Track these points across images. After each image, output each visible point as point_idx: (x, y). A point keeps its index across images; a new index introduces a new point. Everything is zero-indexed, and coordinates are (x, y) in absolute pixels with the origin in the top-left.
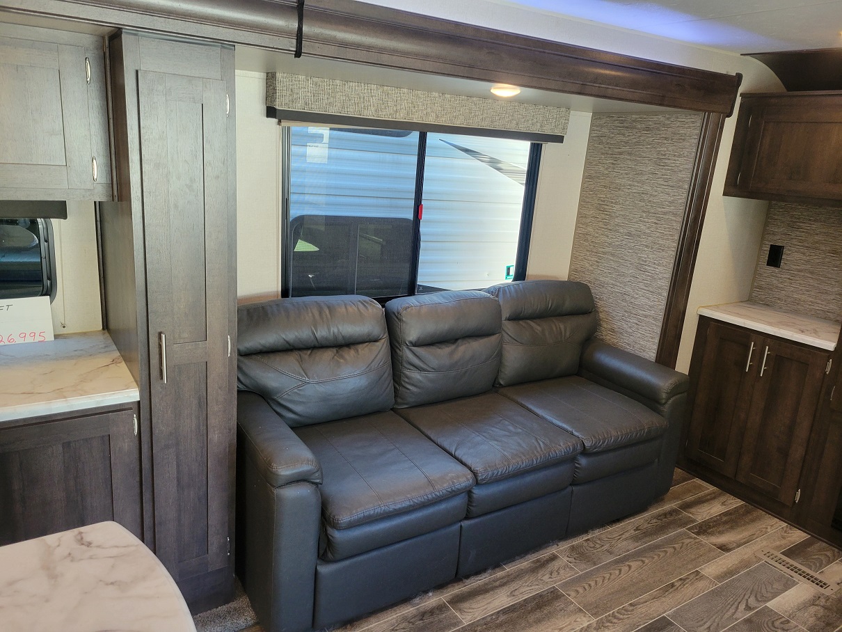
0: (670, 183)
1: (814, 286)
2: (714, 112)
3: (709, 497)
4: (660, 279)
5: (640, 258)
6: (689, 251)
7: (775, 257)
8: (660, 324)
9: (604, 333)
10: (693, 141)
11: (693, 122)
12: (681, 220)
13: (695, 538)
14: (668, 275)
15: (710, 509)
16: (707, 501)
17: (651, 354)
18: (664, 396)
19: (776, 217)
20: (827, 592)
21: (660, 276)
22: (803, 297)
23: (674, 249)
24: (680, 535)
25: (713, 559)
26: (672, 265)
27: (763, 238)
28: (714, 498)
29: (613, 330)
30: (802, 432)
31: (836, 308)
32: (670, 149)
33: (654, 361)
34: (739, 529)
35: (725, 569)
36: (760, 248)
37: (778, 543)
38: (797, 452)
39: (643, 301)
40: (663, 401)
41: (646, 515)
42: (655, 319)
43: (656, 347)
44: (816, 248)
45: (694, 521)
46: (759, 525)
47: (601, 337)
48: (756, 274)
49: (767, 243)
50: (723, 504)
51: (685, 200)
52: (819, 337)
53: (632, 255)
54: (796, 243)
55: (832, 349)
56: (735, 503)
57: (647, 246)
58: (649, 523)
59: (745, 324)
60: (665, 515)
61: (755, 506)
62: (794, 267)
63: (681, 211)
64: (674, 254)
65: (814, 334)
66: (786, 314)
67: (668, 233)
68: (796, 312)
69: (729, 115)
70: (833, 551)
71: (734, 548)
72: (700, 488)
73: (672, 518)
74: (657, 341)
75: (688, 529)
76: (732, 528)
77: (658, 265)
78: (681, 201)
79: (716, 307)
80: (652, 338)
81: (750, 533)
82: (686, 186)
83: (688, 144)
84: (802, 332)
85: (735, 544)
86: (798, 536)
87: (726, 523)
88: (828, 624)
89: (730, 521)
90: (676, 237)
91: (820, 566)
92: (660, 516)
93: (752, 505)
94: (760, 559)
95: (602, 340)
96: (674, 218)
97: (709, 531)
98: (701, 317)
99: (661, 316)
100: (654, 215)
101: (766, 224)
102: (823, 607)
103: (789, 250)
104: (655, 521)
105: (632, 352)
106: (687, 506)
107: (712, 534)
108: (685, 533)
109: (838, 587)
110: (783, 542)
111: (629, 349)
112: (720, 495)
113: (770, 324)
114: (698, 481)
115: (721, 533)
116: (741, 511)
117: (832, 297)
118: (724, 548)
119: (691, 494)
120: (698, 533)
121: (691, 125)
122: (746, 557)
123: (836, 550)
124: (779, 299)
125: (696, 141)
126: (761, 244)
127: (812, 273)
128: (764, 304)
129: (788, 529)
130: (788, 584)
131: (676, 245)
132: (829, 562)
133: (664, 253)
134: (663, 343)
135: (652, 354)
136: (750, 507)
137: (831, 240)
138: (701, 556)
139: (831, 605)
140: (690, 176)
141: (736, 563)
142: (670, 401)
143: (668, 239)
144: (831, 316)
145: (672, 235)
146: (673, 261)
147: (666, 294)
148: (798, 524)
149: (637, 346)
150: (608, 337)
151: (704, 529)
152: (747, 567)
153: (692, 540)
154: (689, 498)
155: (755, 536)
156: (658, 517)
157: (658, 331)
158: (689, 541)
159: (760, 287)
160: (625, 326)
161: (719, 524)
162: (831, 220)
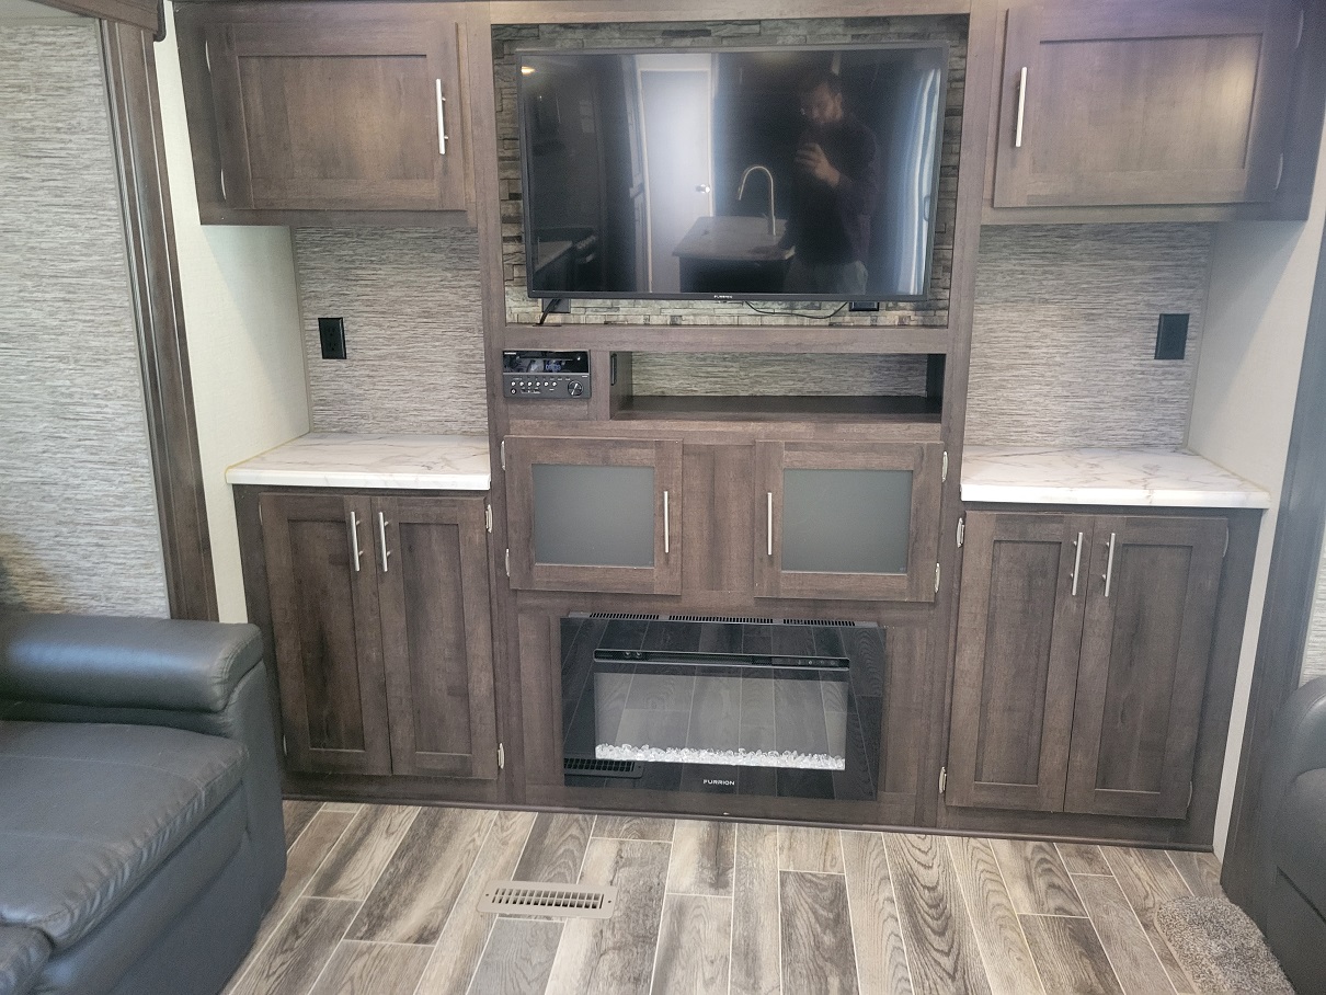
0: (70, 199)
1: (413, 381)
2: (124, 21)
3: (359, 834)
4: (121, 430)
5: (53, 390)
6: (168, 350)
7: (332, 340)
8: (156, 531)
9: (22, 588)
10: (93, 91)
11: (78, 45)
12: (125, 283)
13: (370, 949)
14: (138, 416)
15: (371, 860)
16: (360, 842)
17: (153, 599)
18: (218, 691)
19: (312, 264)
20: (606, 912)
21: (120, 422)
22: (401, 405)
23: (132, 355)
24: (340, 964)
25: (418, 978)
26: (139, 393)
27: (301, 309)
28: (369, 831)
29: (42, 576)
30: (479, 647)
31: (457, 412)
32: (40, 113)
33: (166, 615)
34: (435, 871)
35: (448, 984)
36: (302, 330)
37: (501, 861)
38: (481, 683)
39: (96, 488)
40: (220, 704)
41: (257, 958)
42: (140, 523)
43: (161, 584)
44: (395, 313)
45: (354, 906)
46: (461, 841)
47: (17, 600)
48: (309, 380)
49: (310, 315)
50: (389, 833)
51: (120, 237)
52: (457, 471)
53: (31, 388)
54: (362, 308)
55: (486, 487)
56: (404, 817)
57: (61, 359)
58: (268, 976)
59: (327, 480)
60: (294, 931)
61: (438, 806)
62: (371, 353)
63: (118, 261)
64: (136, 364)
65: (447, 468)
66: (382, 442)
67: (103, 318)
68: (397, 433)
69: (160, 35)
70: (577, 820)
71: (442, 923)
72: (336, 822)
73: (311, 929)
74: (159, 569)
75: (351, 935)
76: (422, 878)
77: (107, 397)
78: (110, 240)
79: (260, 460)
80: (146, 566)
81: (453, 869)
82: (114, 203)
83: (83, 99)
84: (429, 468)
85: (440, 911)
86: (522, 822)
87: (408, 872)
88: (637, 980)
89: (414, 861)
90: (129, 326)
91: (575, 865)
92: (285, 940)
93: (433, 806)
94: (491, 916)
95: (22, 607)
96: (107, 283)
97: (388, 911)
98: (238, 489)
99: (151, 512)
100: (53, 281)
101: (298, 280)
102: (614, 948)
103: (354, 323)
104: (279, 961)
105: (109, 613)
106: (328, 881)
107: (395, 916)
108: (347, 950)
109: (614, 889)
110: (509, 850)
111: (99, 608)
112: (376, 816)
113: (370, 468)
114: (329, 808)
115: (408, 902)
116: (422, 831)
117: (446, 394)
118: (426, 936)
119: (327, 846)
120: (370, 934)
121: (75, 52)
122: (468, 927)
123: (580, 816)
124: (363, 417)
125: (101, 91)
126: (302, 320)
127: (402, 358)
128: (340, 432)
129: (503, 820)
130: (549, 940)
131: (133, 343)
132: (582, 847)
133: (110, 369)
134: (175, 570)
135: (158, 602)
136: (433, 811)
137: (416, 294)
138: (395, 985)
139: (622, 936)
140: (113, 177)
141: (458, 952)
142: (235, 697)
143: (109, 334)
144: (455, 427)
145: (116, 323)
146: (138, 382)
147: (146, 461)
148: (514, 803)
149: (117, 595)
150: (38, 596)
151: (377, 915)
152: (477, 950)
153: (366, 956)
154: (326, 859)
155: (464, 870)
156: (282, 947)
157: (156, 546)
158: (360, 964)
159: (323, 402)
160: (69, 557)
161: (398, 885)
162: (407, 258)
